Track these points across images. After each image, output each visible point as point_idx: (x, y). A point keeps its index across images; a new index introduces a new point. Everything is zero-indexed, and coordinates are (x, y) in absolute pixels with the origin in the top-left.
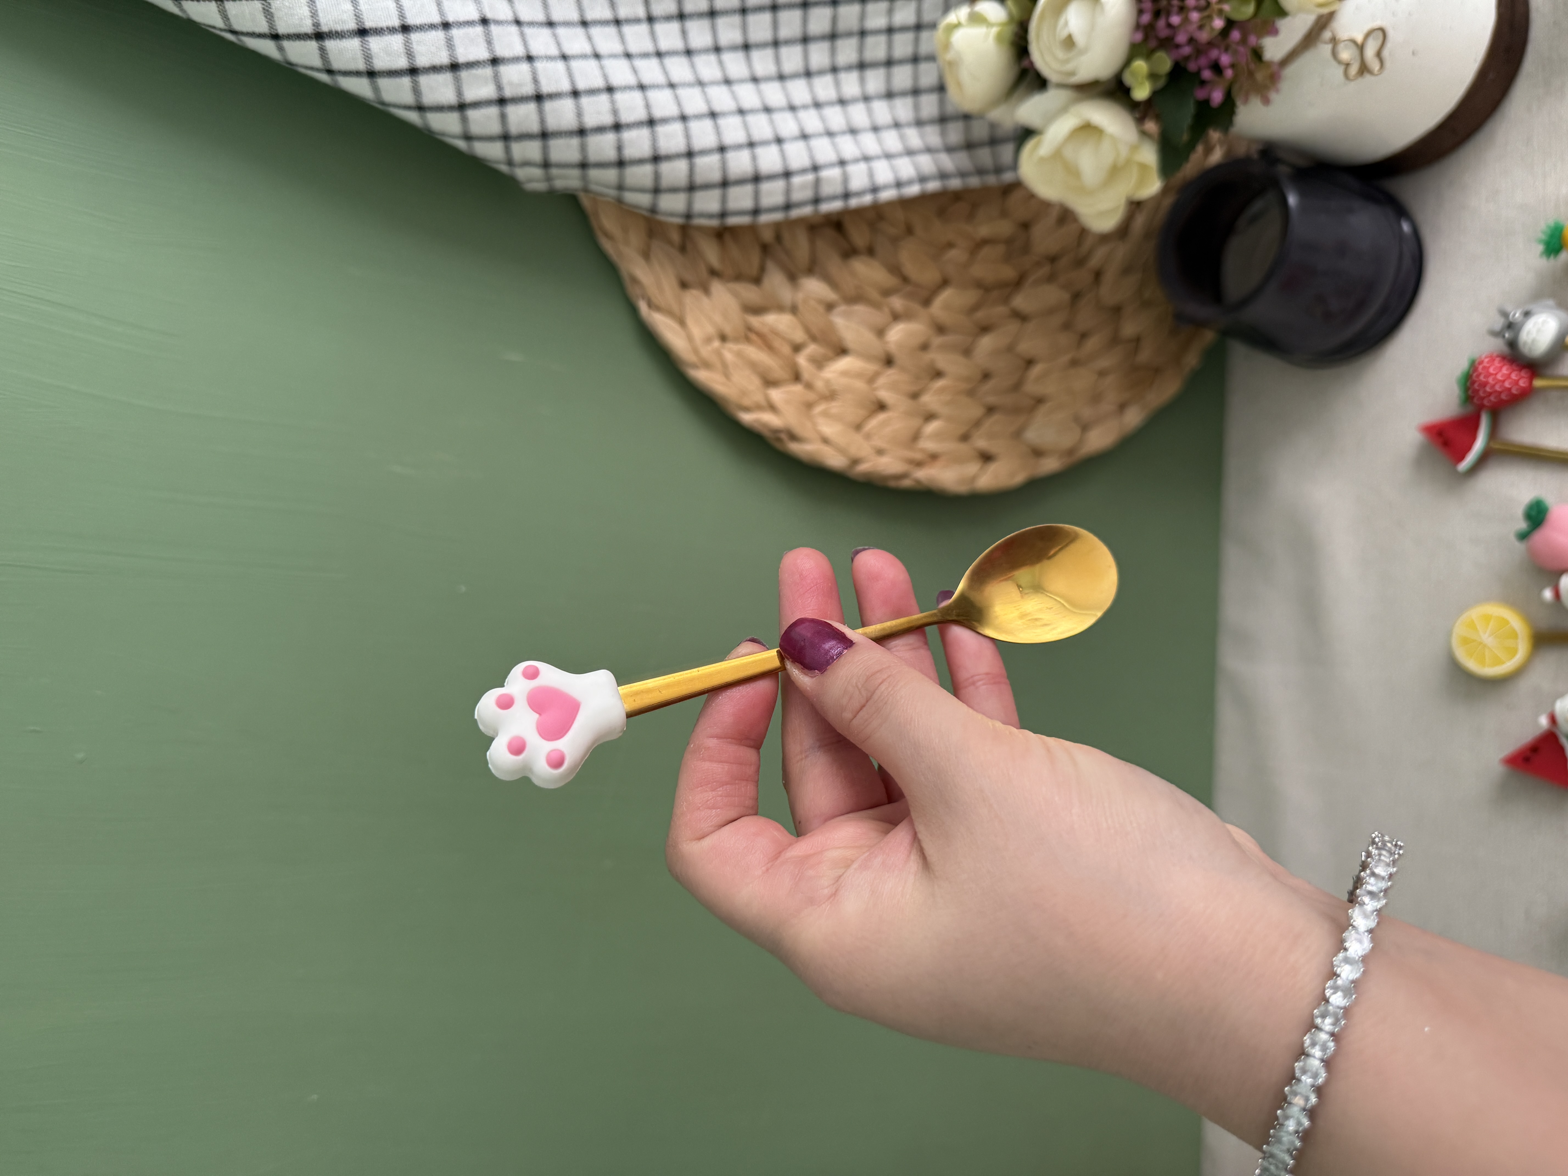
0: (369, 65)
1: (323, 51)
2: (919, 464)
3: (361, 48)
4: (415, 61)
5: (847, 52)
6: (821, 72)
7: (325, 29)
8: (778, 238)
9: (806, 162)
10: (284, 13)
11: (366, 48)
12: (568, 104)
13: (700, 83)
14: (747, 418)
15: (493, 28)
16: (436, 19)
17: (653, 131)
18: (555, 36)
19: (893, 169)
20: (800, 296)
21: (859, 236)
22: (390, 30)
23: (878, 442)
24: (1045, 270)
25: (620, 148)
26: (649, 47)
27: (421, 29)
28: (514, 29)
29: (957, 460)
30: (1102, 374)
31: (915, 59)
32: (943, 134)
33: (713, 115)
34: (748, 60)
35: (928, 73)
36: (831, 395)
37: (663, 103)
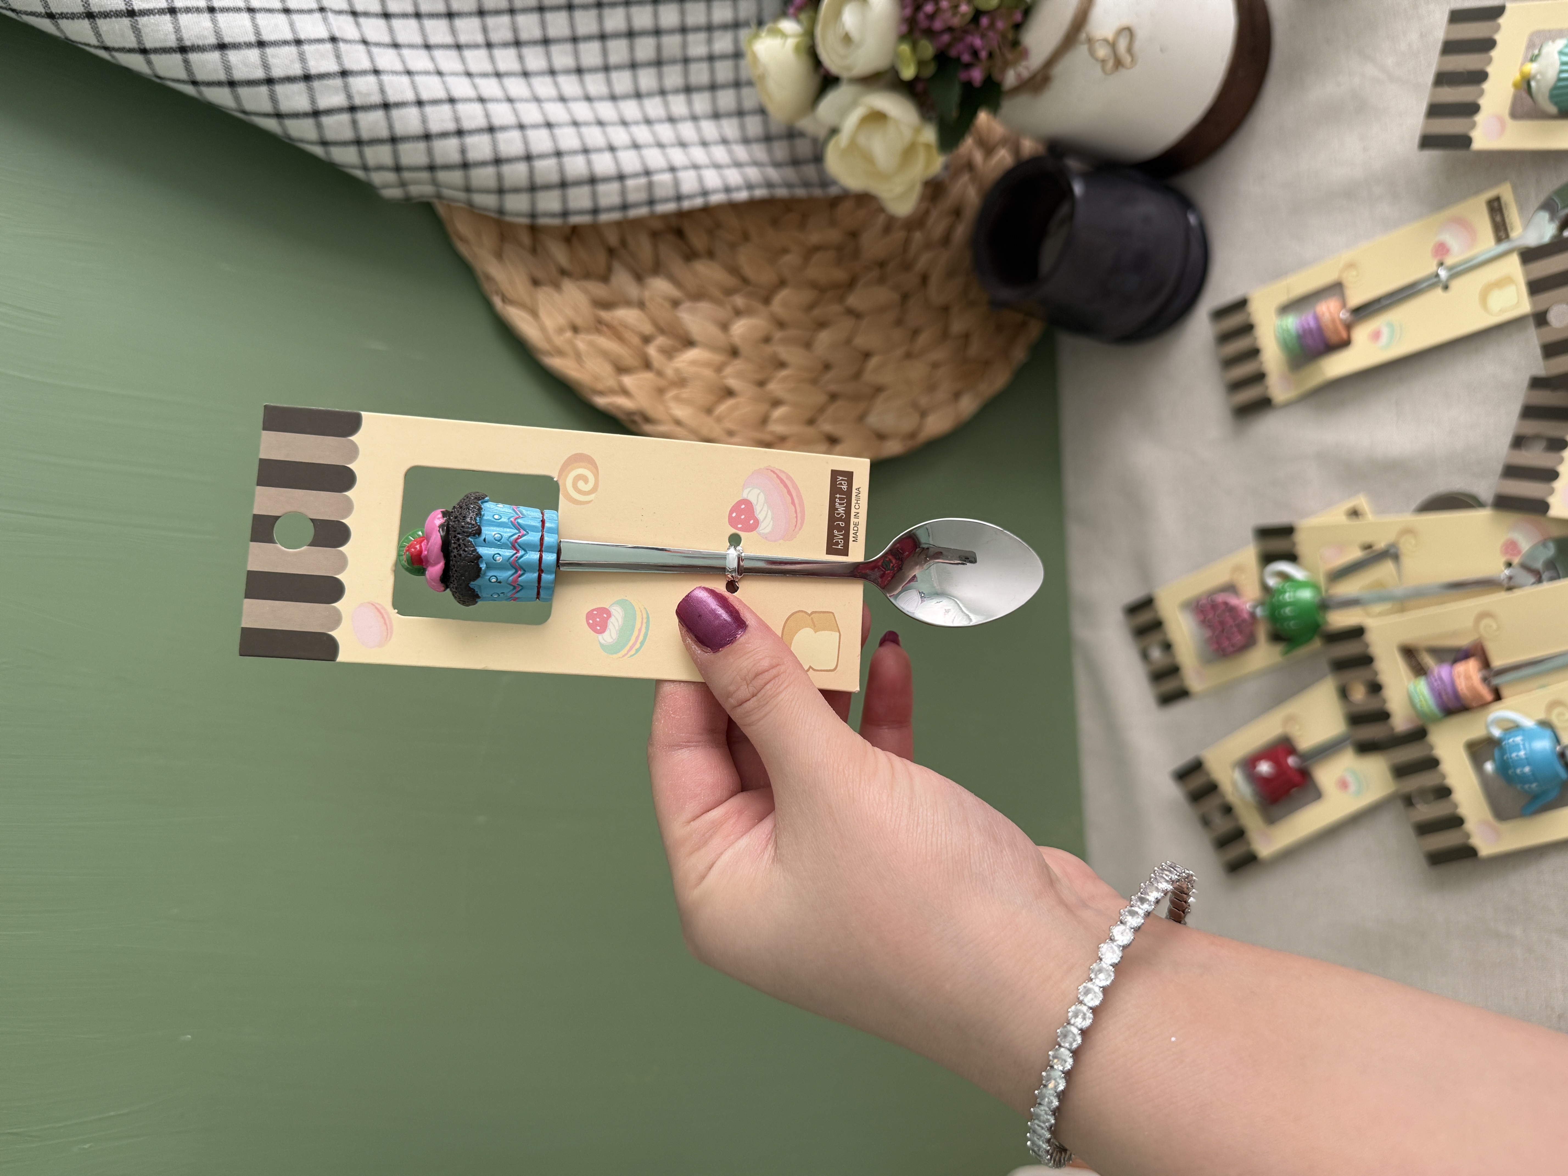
0: (230, 76)
1: (186, 62)
3: (222, 61)
4: (271, 72)
5: (673, 76)
6: (650, 95)
7: (188, 43)
8: (623, 243)
9: (638, 168)
10: (150, 29)
11: (226, 61)
12: (413, 112)
13: (537, 100)
14: (601, 401)
15: (341, 45)
16: (289, 36)
17: (493, 137)
18: (400, 55)
19: (722, 177)
20: (647, 294)
21: (698, 240)
22: (248, 45)
23: (729, 425)
24: (875, 274)
25: (463, 152)
26: (488, 68)
27: (275, 45)
28: (361, 48)
29: (803, 441)
30: (935, 365)
31: (737, 84)
32: (770, 151)
33: (549, 125)
34: (582, 83)
35: (749, 97)
36: (681, 382)
37: (502, 114)
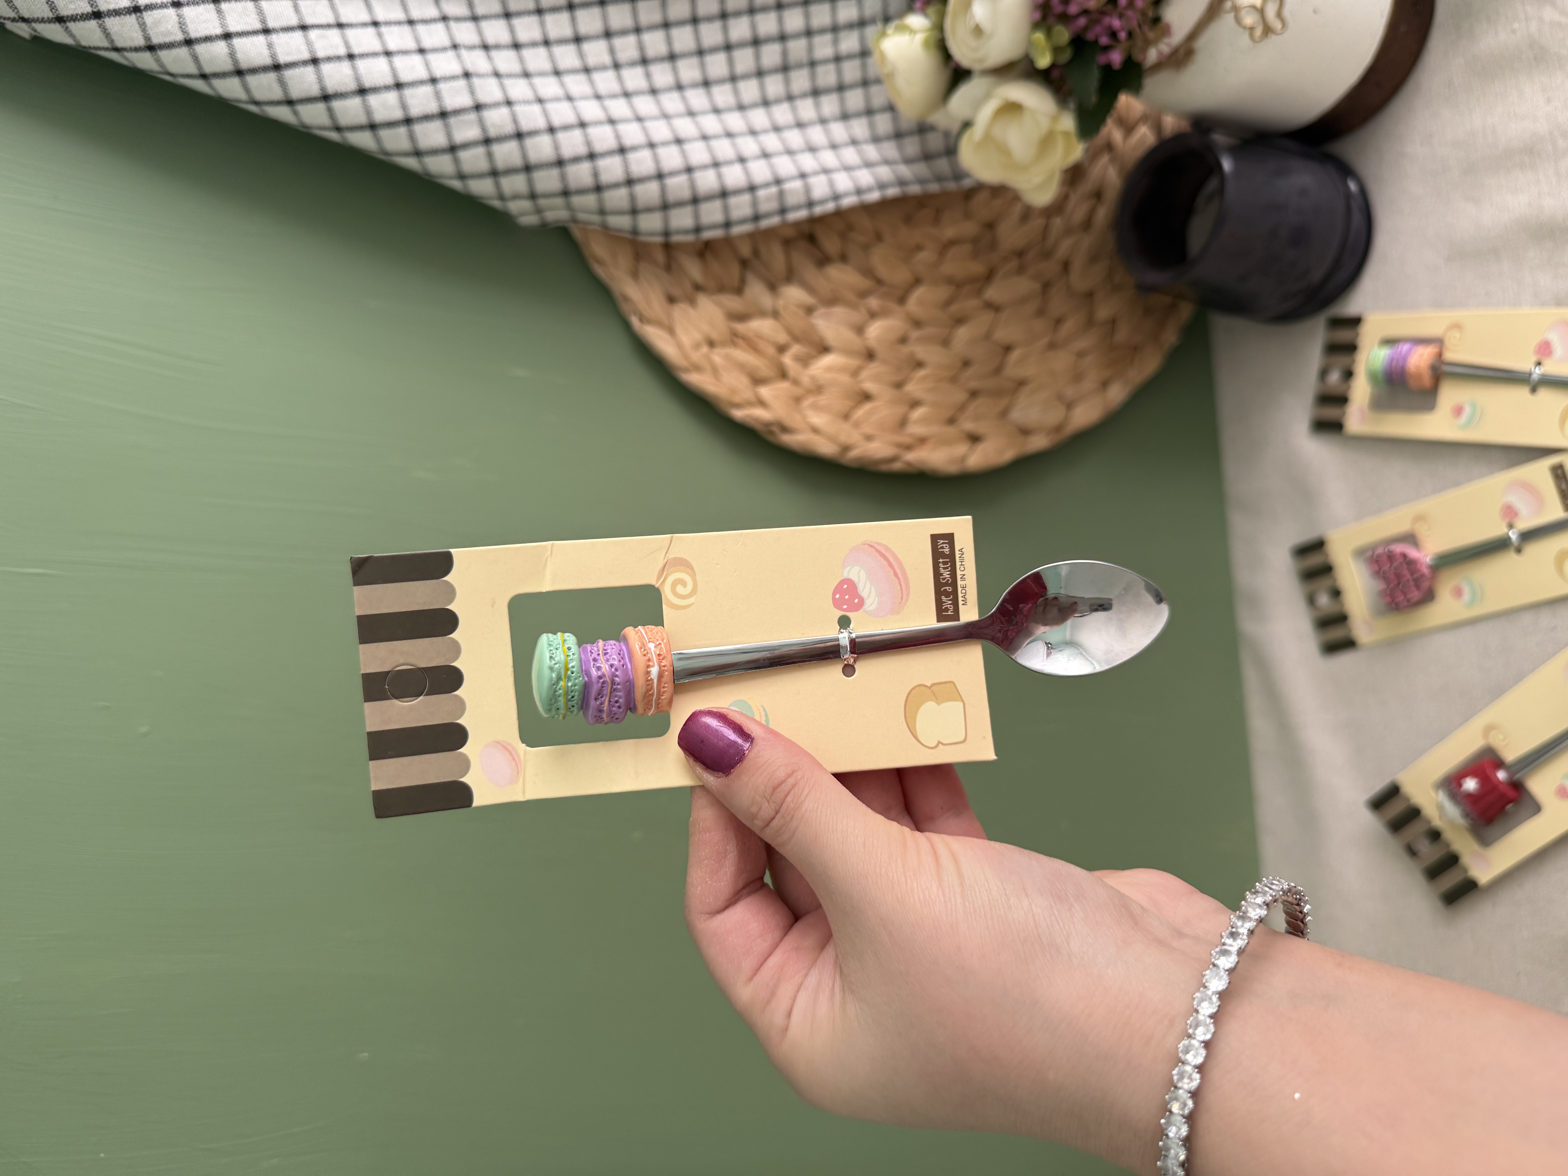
0: (370, 119)
1: (330, 109)
2: (909, 448)
3: (363, 105)
4: (409, 112)
5: (800, 80)
6: (778, 101)
7: (330, 91)
8: (756, 253)
9: (769, 177)
10: (296, 81)
11: (366, 105)
12: (546, 139)
13: (666, 116)
14: (738, 414)
15: (475, 80)
16: (425, 76)
17: (624, 158)
18: (531, 84)
19: (853, 179)
21: (830, 244)
22: (386, 88)
23: (867, 429)
24: (1013, 264)
25: (596, 175)
26: (617, 89)
27: (412, 85)
28: (494, 80)
29: (945, 442)
31: (865, 83)
32: (900, 148)
33: (679, 141)
34: (709, 94)
35: (878, 96)
36: (818, 389)
37: (632, 134)
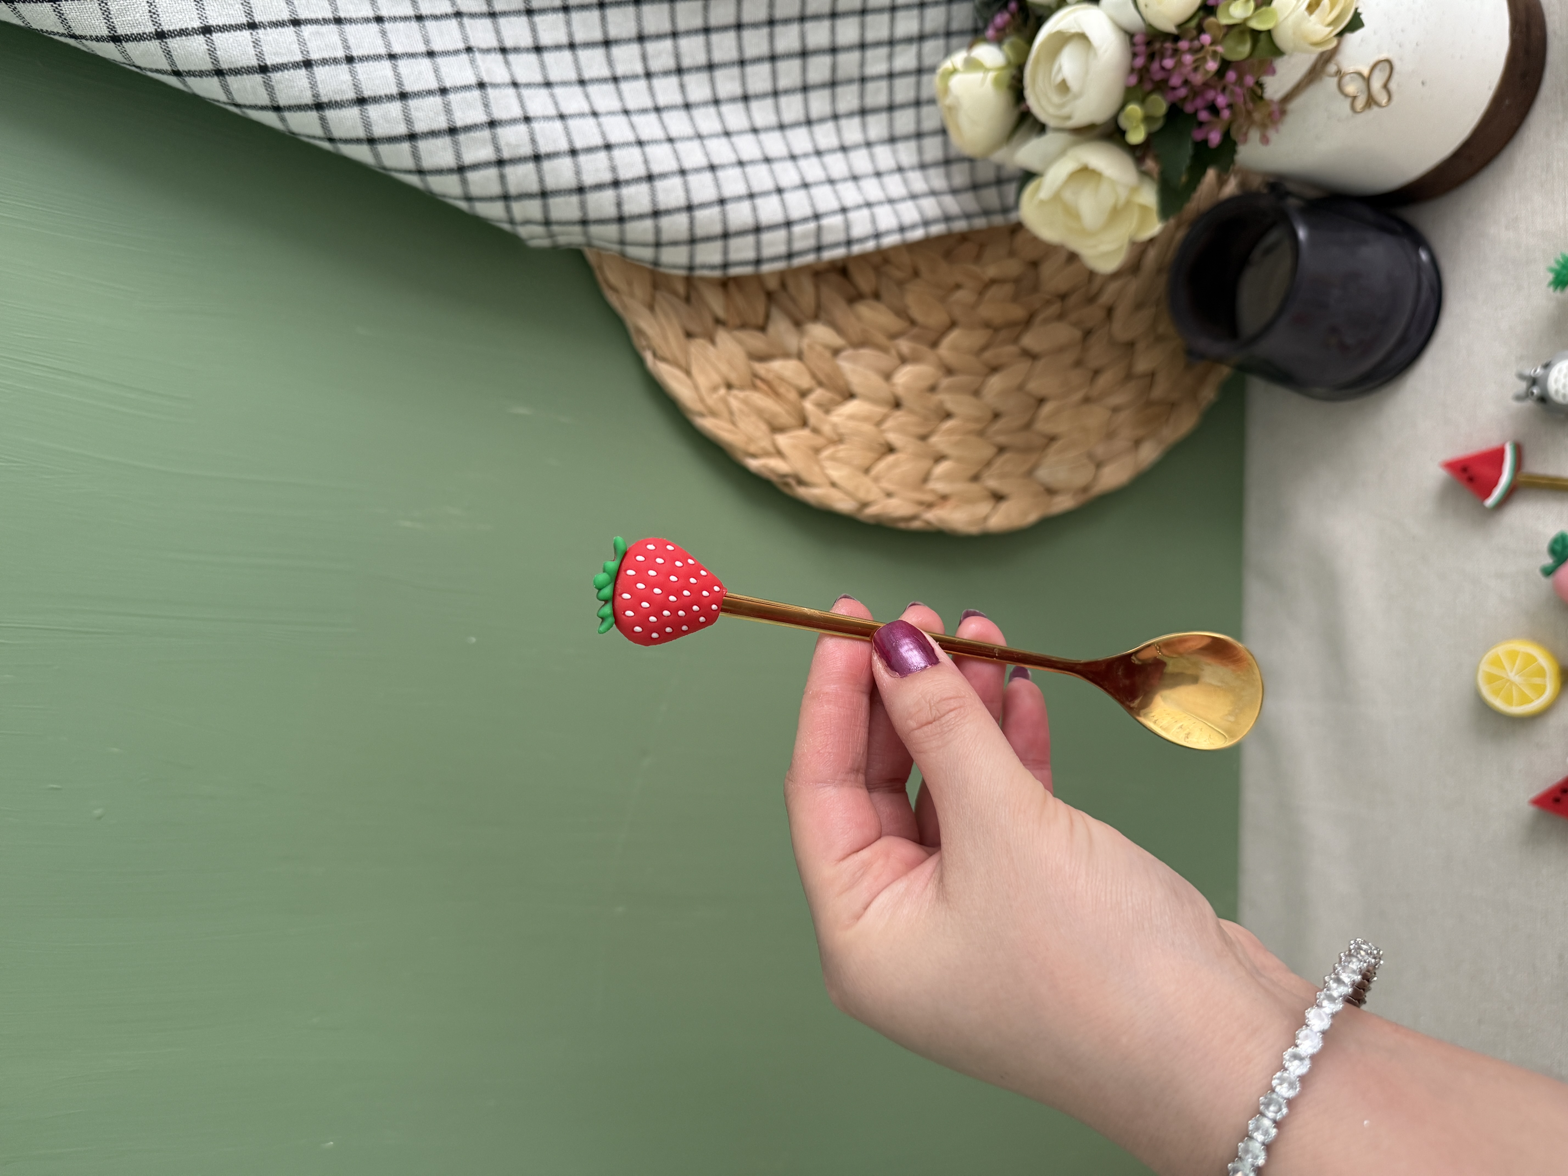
0: (369, 133)
1: (323, 119)
2: (930, 506)
3: (361, 116)
4: (413, 127)
5: (848, 98)
6: (822, 120)
7: (324, 99)
8: (783, 285)
9: (808, 211)
10: (285, 86)
11: (365, 116)
12: (566, 163)
13: (700, 137)
14: (753, 464)
15: (490, 91)
16: (434, 85)
17: (652, 186)
18: (553, 96)
19: (897, 214)
20: (805, 342)
21: (864, 281)
22: (389, 98)
23: (887, 485)
24: (1055, 309)
25: (619, 205)
26: (648, 103)
27: (419, 96)
28: (511, 91)
29: (968, 500)
30: (1116, 410)
31: (917, 103)
32: (948, 176)
33: (712, 168)
34: (748, 112)
35: (930, 119)
36: (839, 439)
37: (662, 158)
